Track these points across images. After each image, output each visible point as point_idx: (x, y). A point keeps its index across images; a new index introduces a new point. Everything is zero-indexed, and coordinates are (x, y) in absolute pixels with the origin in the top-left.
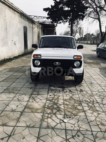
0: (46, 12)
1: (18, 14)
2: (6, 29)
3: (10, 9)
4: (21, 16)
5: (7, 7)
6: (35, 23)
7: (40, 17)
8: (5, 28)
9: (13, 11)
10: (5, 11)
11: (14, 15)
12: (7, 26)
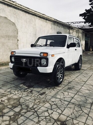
0: (82, 17)
1: (51, 22)
2: (36, 35)
3: (41, 19)
4: (54, 24)
5: (38, 17)
6: (73, 29)
7: (77, 23)
8: (34, 34)
9: (44, 20)
10: (35, 21)
11: (46, 23)
12: (36, 32)
